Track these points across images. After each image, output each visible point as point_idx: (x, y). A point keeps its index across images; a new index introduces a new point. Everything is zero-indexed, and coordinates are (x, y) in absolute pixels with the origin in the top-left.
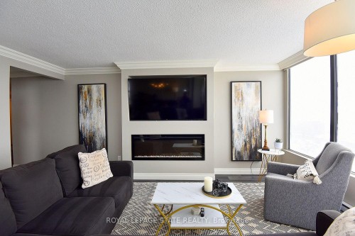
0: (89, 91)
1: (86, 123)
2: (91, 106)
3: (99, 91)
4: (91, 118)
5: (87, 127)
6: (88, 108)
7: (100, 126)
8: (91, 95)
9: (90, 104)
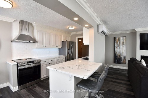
0: (119, 40)
1: (117, 50)
2: (120, 45)
3: (123, 39)
4: (119, 49)
5: (118, 52)
6: (119, 46)
7: (123, 52)
8: (120, 41)
9: (119, 44)
